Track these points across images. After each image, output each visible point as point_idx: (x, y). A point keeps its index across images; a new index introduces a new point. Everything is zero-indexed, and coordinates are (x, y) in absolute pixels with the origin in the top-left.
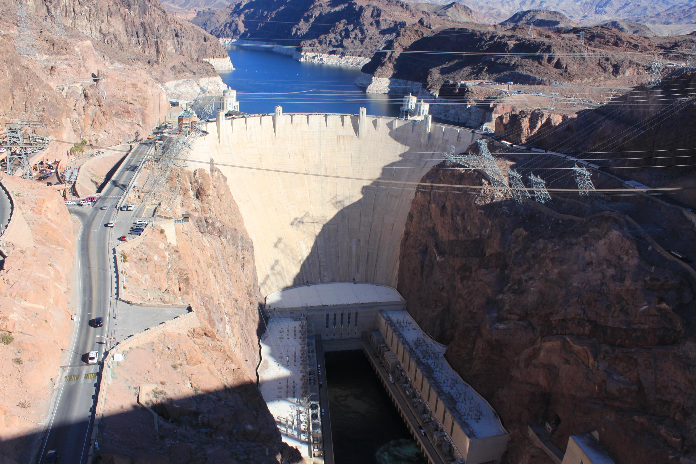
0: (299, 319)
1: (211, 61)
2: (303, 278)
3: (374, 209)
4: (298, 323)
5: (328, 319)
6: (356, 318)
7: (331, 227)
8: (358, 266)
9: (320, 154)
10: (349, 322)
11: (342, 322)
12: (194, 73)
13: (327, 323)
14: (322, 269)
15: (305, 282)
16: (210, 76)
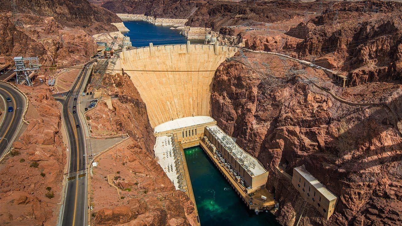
0: (171, 136)
1: (114, 24)
2: (170, 117)
3: (198, 83)
4: (170, 137)
5: (183, 134)
6: (196, 131)
7: (180, 93)
8: (194, 108)
9: (172, 62)
10: (193, 134)
11: (190, 134)
12: (107, 31)
13: (183, 136)
14: (178, 112)
15: (171, 119)
16: (115, 31)
